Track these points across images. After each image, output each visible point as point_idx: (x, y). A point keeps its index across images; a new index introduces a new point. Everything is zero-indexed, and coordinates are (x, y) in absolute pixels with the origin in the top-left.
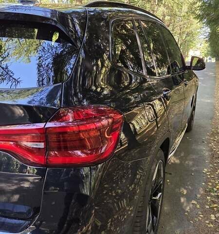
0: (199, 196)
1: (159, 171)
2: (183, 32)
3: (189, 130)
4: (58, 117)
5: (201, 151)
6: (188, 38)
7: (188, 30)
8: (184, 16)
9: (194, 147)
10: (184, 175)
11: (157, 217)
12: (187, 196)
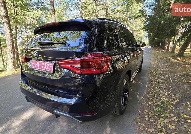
0: (144, 95)
1: (126, 83)
2: (138, 37)
3: (140, 71)
4: (86, 55)
5: (145, 79)
6: (140, 39)
7: (140, 36)
8: (138, 30)
9: (142, 77)
10: (137, 87)
11: (126, 101)
12: (139, 95)
